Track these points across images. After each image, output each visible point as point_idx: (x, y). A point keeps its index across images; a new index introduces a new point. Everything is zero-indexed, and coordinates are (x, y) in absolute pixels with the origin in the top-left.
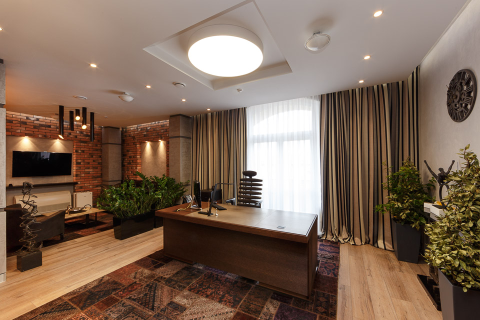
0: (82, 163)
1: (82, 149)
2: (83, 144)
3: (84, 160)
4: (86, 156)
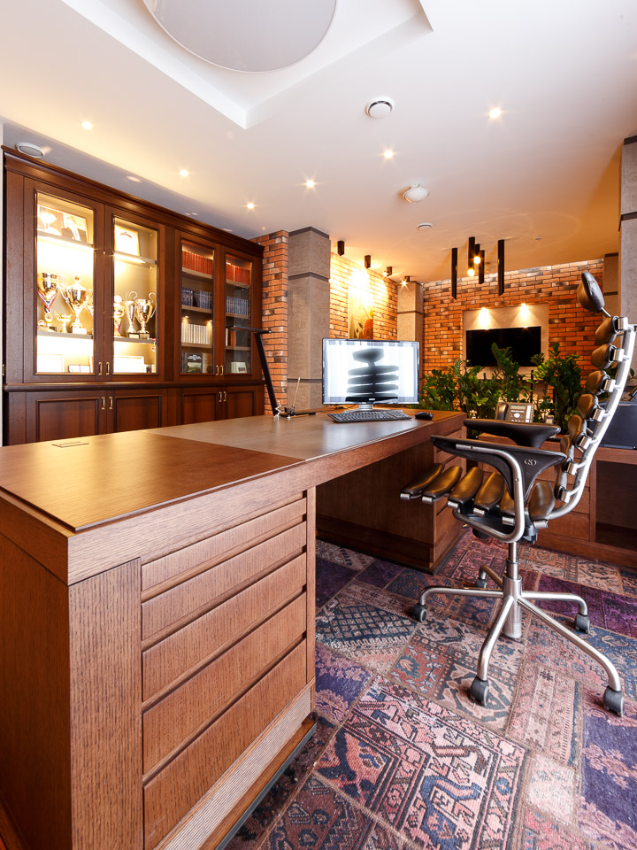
0: (561, 344)
1: (561, 316)
2: (564, 306)
3: (565, 337)
4: (568, 330)
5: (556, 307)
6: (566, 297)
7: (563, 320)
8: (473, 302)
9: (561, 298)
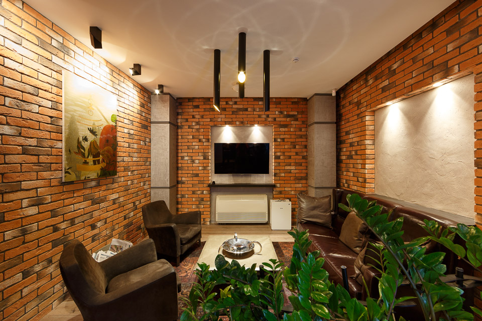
0: (281, 157)
1: (282, 137)
2: (283, 129)
3: (284, 152)
4: (286, 147)
5: (278, 130)
6: (285, 123)
7: (283, 140)
8: (220, 120)
9: (282, 123)
